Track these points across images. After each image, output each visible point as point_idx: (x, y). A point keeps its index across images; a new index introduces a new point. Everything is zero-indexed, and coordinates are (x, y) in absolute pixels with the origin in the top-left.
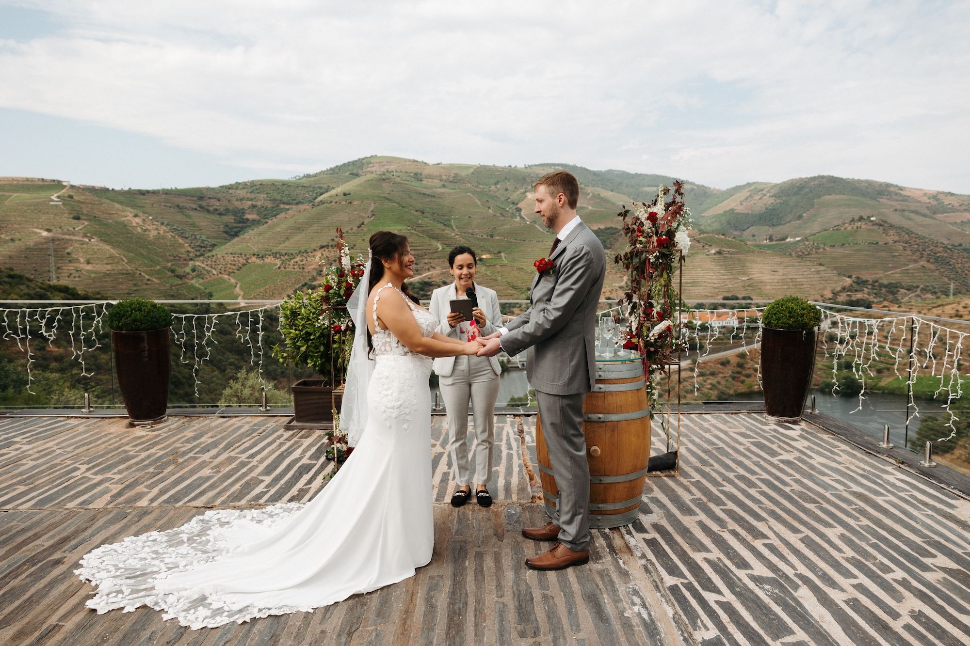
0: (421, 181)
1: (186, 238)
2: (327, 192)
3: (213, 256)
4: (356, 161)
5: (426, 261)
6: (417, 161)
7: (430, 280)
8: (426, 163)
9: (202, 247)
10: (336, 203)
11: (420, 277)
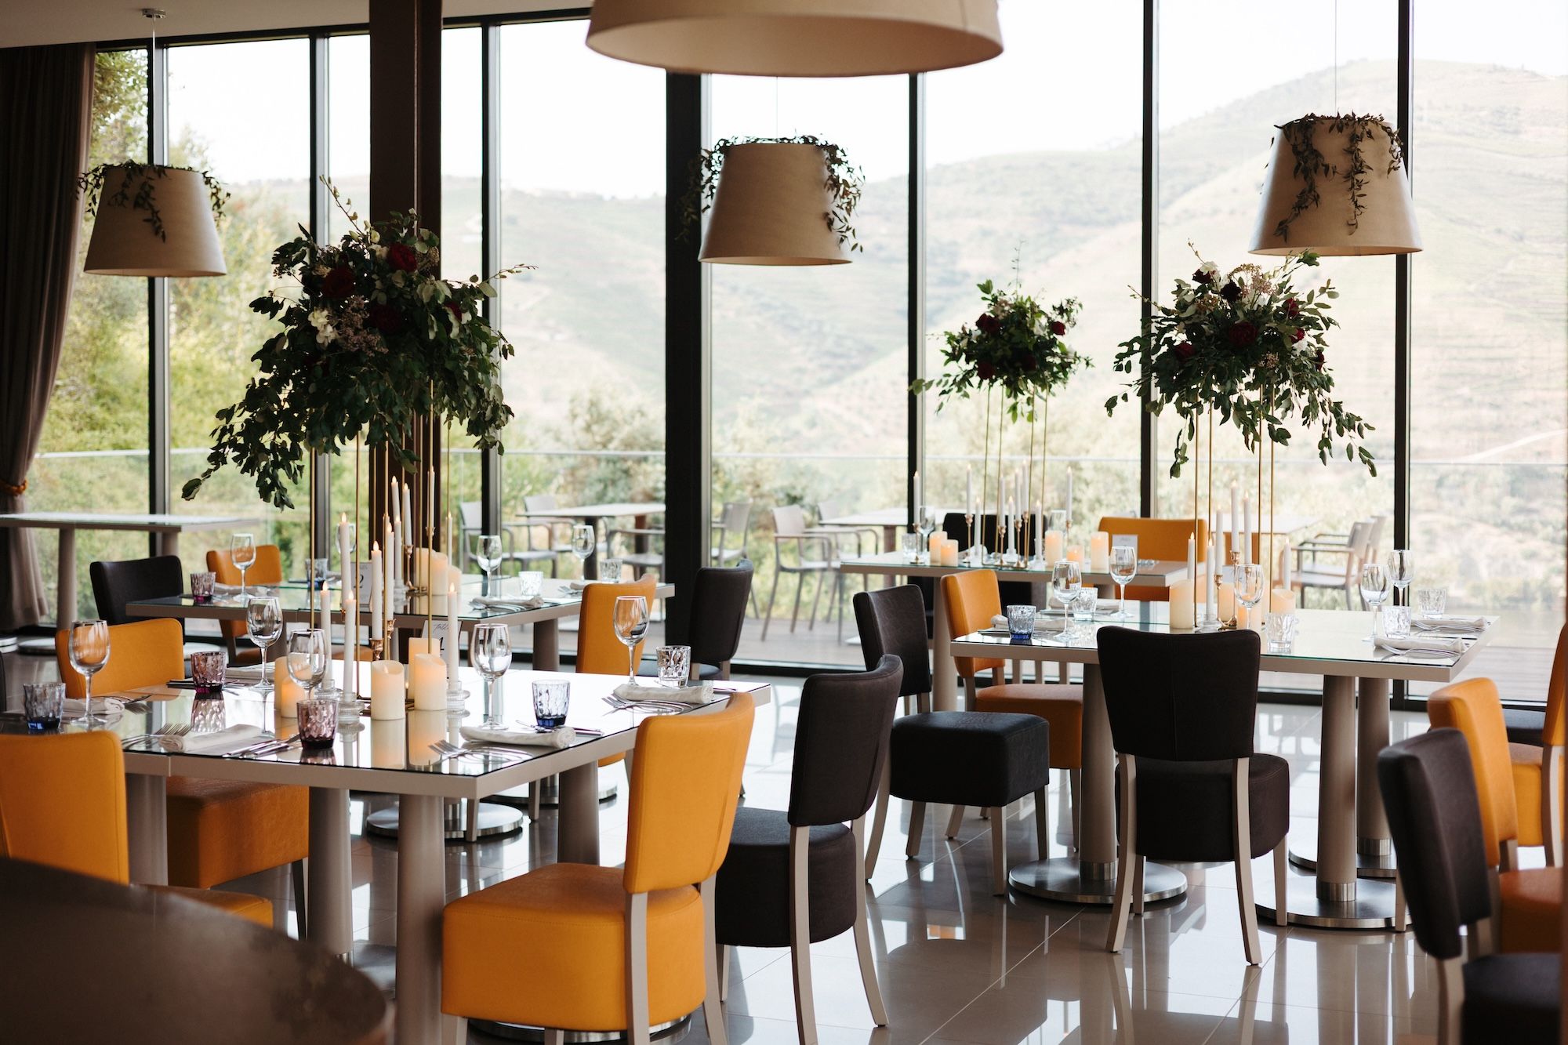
0: (1516, 132)
1: (795, 330)
2: (1204, 181)
3: (866, 382)
4: (1298, 82)
5: (1528, 396)
6: (1503, 70)
7: (1542, 462)
8: (1534, 75)
9: (835, 356)
10: (1232, 213)
11: (1503, 449)
